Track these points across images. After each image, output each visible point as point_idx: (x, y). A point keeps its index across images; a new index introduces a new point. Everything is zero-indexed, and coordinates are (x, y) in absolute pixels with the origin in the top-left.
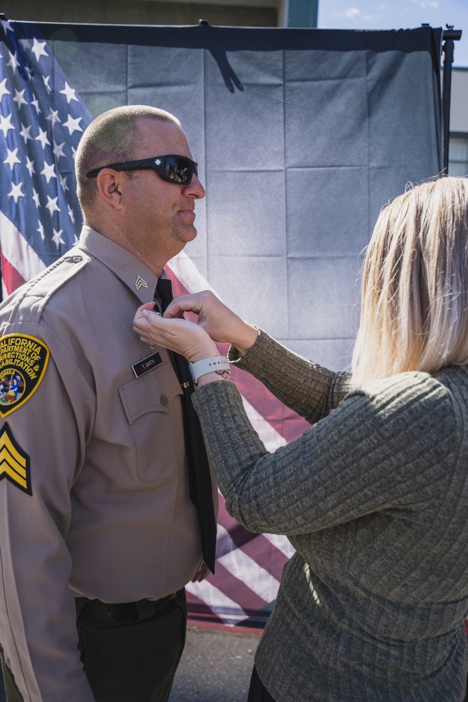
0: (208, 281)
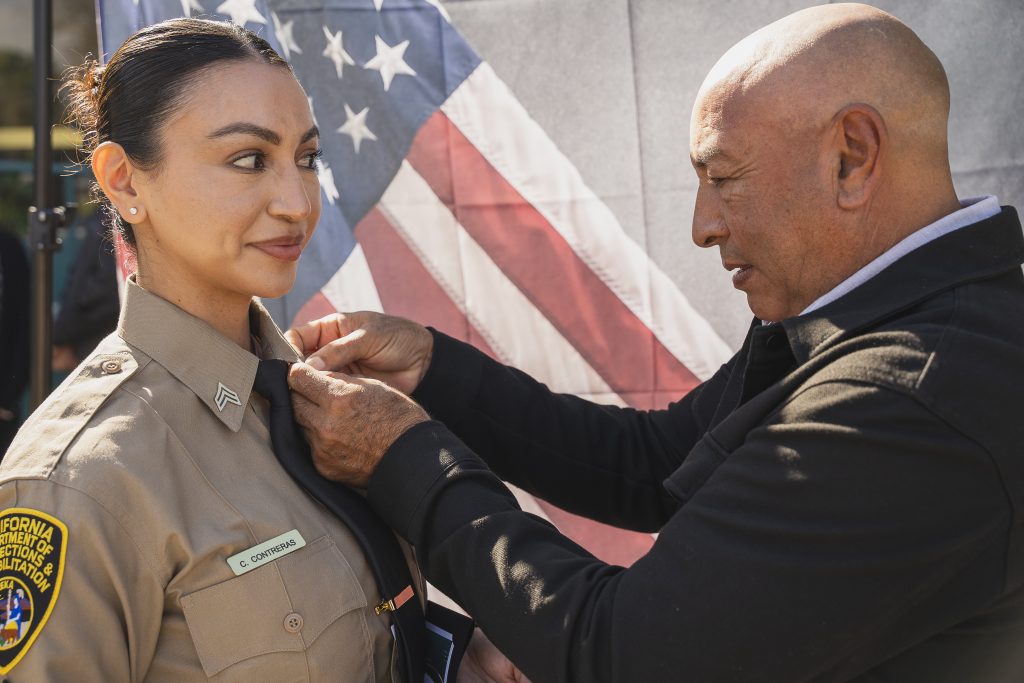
0: (649, 253)
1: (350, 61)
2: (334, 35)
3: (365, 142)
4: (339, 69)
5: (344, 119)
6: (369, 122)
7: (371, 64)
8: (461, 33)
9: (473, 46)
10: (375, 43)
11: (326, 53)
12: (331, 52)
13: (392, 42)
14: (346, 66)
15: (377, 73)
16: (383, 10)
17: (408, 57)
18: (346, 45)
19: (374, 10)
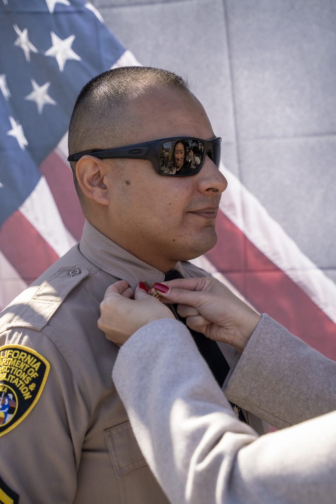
1: (34, 50)
2: (22, 31)
3: (47, 106)
4: (27, 55)
5: (31, 90)
6: (50, 92)
7: (49, 53)
8: (112, 30)
9: (120, 39)
10: (50, 37)
11: (17, 43)
12: (20, 43)
13: (63, 37)
14: (31, 53)
15: (53, 59)
16: (55, 13)
17: (75, 47)
18: (31, 38)
19: (48, 12)
